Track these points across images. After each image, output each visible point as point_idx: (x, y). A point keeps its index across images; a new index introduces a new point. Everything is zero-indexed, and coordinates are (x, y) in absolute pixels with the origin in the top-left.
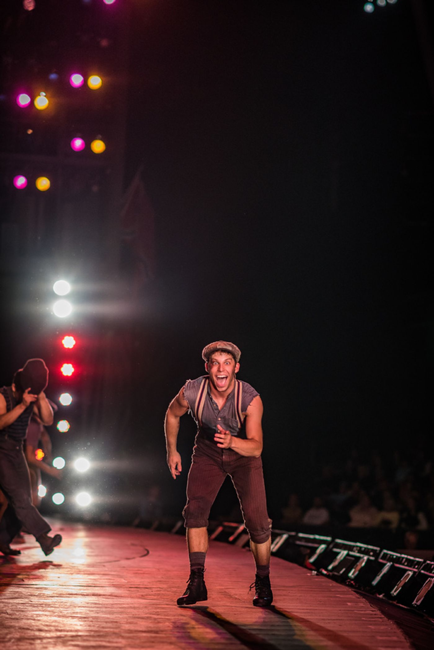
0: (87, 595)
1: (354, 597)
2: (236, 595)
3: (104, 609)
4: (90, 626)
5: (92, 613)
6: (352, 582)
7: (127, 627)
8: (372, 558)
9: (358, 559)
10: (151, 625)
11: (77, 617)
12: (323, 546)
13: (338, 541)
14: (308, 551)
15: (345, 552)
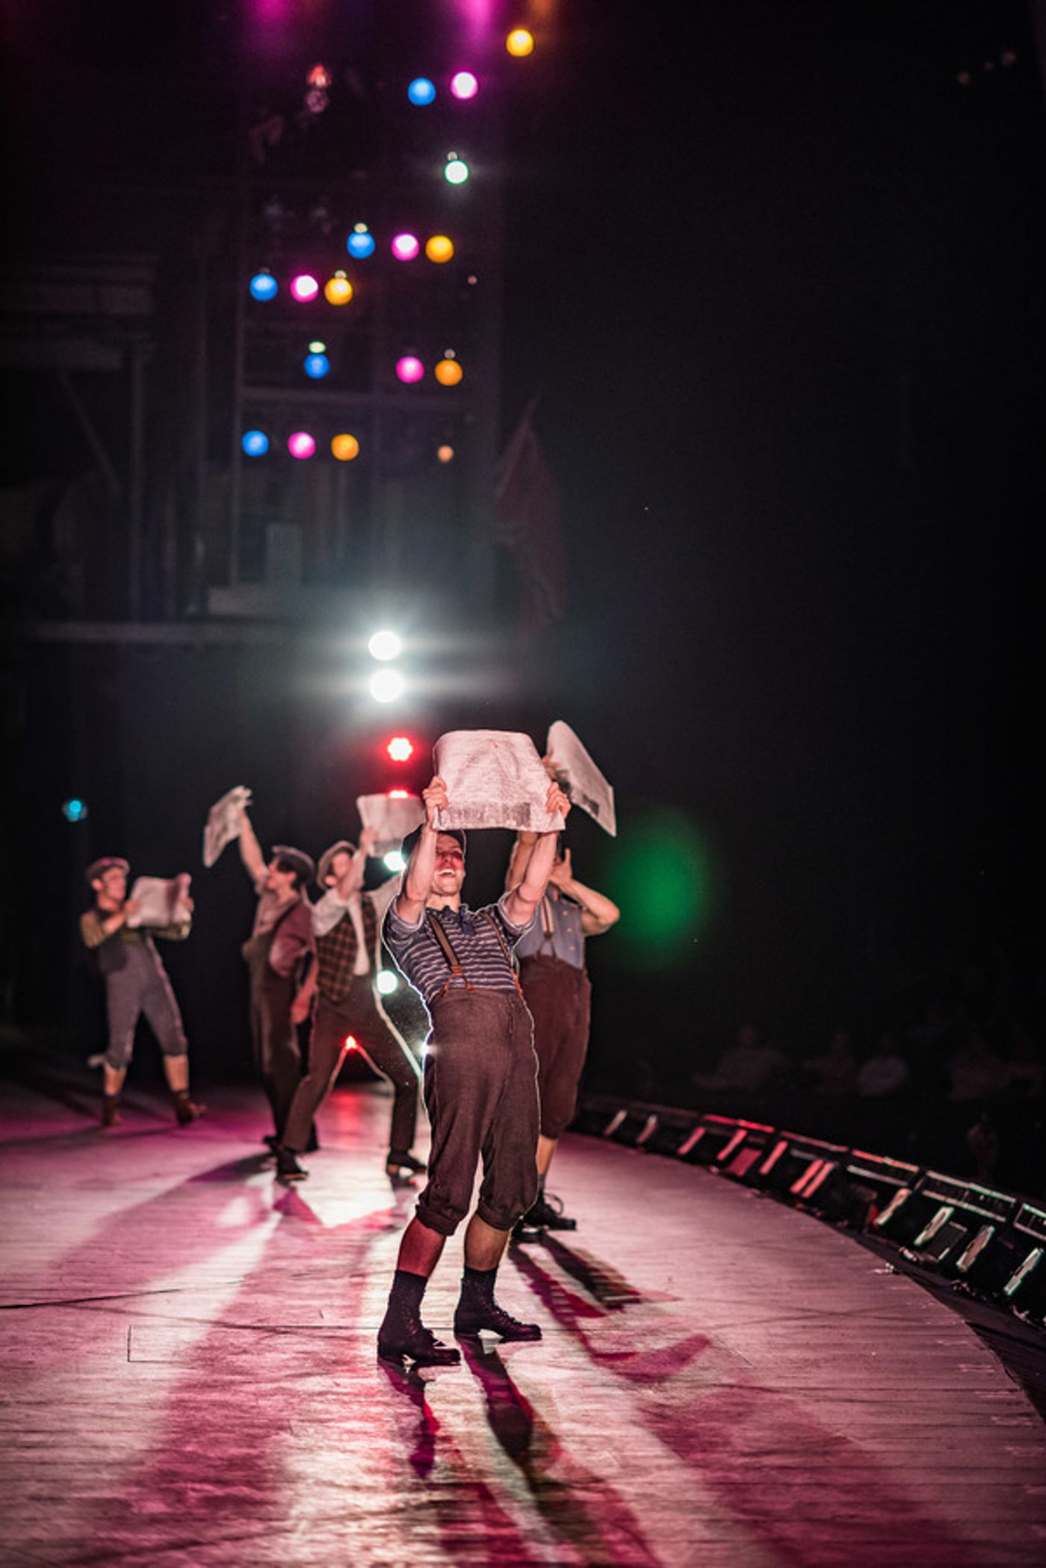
1: (972, 1345)
6: (965, 1283)
12: (903, 1193)
13: (933, 1175)
14: (874, 1195)
15: (947, 1211)
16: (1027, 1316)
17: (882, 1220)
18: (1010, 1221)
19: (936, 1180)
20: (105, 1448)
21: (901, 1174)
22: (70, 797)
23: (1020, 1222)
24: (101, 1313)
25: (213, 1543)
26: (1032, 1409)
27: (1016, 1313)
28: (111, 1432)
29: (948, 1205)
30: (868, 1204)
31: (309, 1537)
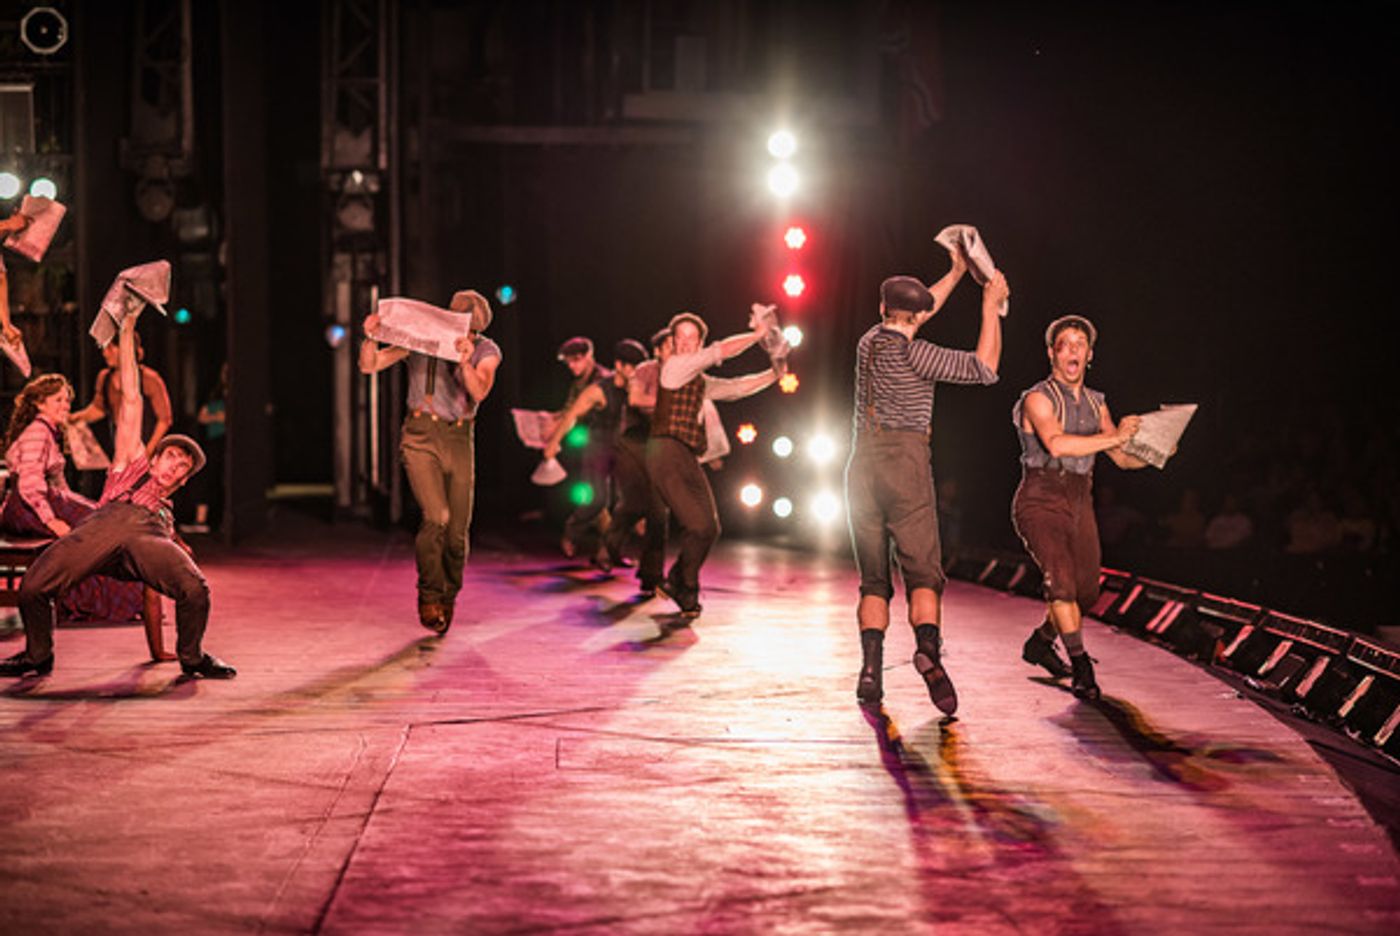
0: (838, 768)
4: (846, 858)
6: (1303, 707)
11: (822, 832)
12: (1248, 629)
13: (1274, 613)
14: (1221, 632)
15: (1288, 644)
16: (1360, 736)
17: (1228, 652)
18: (1344, 654)
19: (1277, 618)
20: (537, 839)
21: (1246, 613)
22: (501, 285)
23: (1352, 655)
24: (533, 727)
25: (634, 919)
26: (1364, 812)
27: (1348, 731)
28: (543, 826)
29: (1288, 639)
30: (1216, 640)
31: (718, 915)
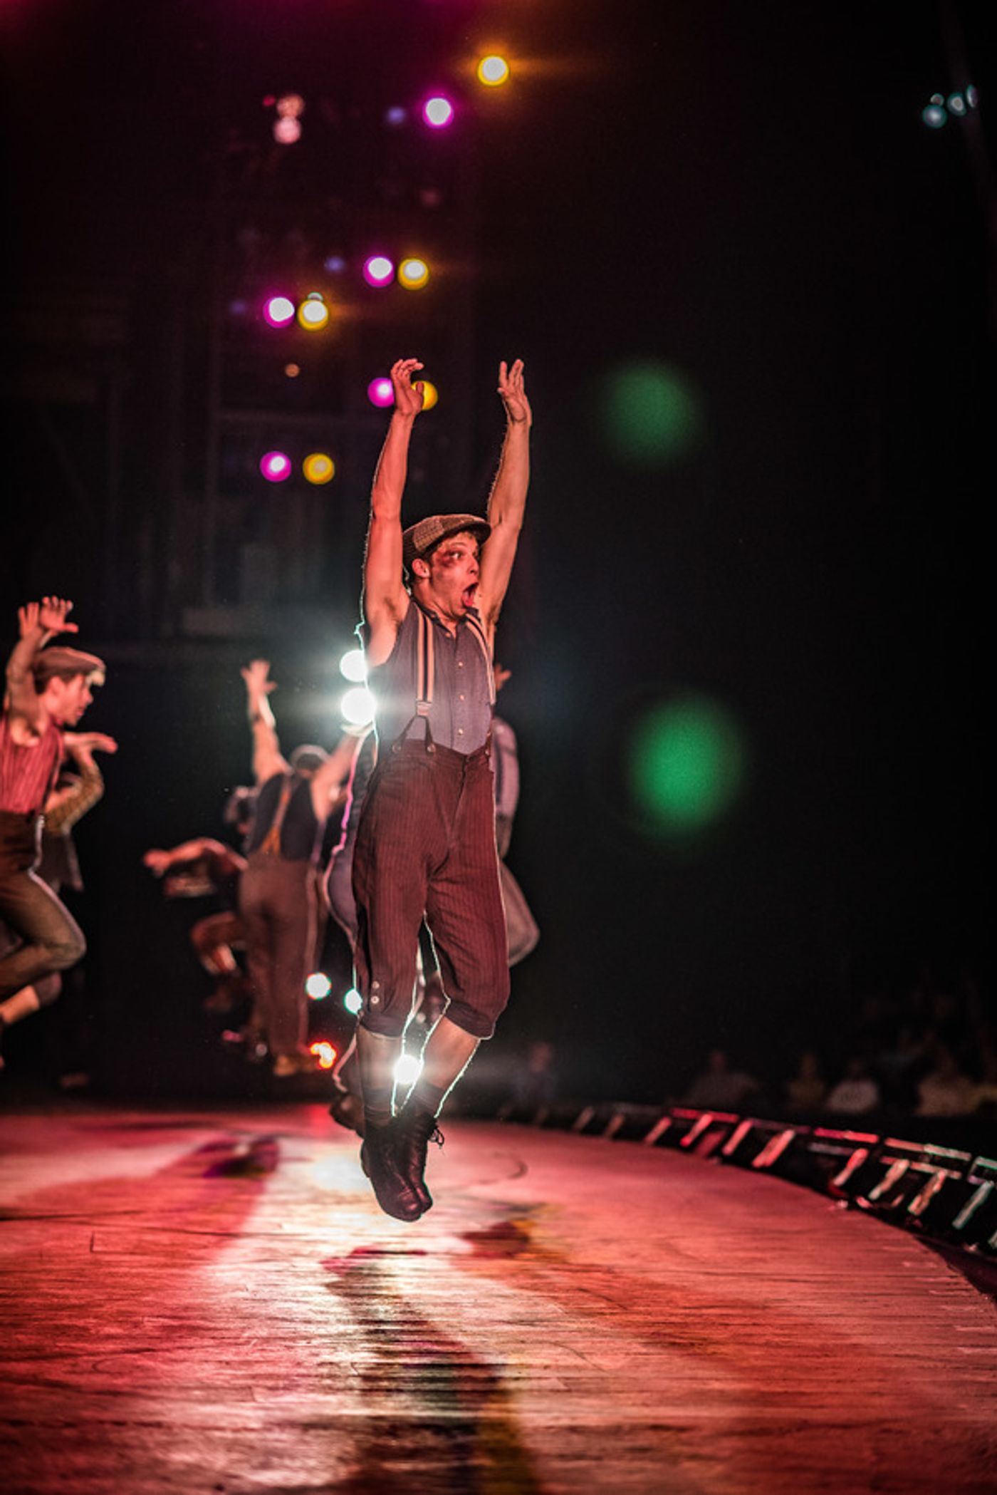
1: (917, 1251)
2: (689, 1249)
3: (432, 1281)
5: (408, 1287)
6: (917, 1222)
7: (475, 1313)
8: (956, 1175)
9: (926, 1177)
10: (521, 1310)
13: (891, 1142)
14: (833, 1165)
15: (902, 1165)
19: (894, 1147)
21: (858, 1145)
25: (167, 1350)
28: (72, 1288)
30: (825, 1171)
